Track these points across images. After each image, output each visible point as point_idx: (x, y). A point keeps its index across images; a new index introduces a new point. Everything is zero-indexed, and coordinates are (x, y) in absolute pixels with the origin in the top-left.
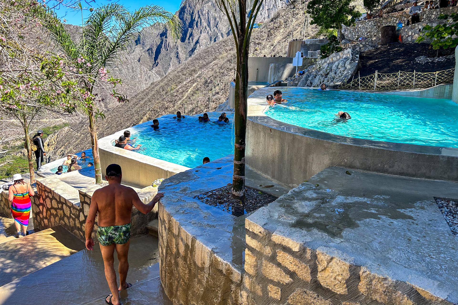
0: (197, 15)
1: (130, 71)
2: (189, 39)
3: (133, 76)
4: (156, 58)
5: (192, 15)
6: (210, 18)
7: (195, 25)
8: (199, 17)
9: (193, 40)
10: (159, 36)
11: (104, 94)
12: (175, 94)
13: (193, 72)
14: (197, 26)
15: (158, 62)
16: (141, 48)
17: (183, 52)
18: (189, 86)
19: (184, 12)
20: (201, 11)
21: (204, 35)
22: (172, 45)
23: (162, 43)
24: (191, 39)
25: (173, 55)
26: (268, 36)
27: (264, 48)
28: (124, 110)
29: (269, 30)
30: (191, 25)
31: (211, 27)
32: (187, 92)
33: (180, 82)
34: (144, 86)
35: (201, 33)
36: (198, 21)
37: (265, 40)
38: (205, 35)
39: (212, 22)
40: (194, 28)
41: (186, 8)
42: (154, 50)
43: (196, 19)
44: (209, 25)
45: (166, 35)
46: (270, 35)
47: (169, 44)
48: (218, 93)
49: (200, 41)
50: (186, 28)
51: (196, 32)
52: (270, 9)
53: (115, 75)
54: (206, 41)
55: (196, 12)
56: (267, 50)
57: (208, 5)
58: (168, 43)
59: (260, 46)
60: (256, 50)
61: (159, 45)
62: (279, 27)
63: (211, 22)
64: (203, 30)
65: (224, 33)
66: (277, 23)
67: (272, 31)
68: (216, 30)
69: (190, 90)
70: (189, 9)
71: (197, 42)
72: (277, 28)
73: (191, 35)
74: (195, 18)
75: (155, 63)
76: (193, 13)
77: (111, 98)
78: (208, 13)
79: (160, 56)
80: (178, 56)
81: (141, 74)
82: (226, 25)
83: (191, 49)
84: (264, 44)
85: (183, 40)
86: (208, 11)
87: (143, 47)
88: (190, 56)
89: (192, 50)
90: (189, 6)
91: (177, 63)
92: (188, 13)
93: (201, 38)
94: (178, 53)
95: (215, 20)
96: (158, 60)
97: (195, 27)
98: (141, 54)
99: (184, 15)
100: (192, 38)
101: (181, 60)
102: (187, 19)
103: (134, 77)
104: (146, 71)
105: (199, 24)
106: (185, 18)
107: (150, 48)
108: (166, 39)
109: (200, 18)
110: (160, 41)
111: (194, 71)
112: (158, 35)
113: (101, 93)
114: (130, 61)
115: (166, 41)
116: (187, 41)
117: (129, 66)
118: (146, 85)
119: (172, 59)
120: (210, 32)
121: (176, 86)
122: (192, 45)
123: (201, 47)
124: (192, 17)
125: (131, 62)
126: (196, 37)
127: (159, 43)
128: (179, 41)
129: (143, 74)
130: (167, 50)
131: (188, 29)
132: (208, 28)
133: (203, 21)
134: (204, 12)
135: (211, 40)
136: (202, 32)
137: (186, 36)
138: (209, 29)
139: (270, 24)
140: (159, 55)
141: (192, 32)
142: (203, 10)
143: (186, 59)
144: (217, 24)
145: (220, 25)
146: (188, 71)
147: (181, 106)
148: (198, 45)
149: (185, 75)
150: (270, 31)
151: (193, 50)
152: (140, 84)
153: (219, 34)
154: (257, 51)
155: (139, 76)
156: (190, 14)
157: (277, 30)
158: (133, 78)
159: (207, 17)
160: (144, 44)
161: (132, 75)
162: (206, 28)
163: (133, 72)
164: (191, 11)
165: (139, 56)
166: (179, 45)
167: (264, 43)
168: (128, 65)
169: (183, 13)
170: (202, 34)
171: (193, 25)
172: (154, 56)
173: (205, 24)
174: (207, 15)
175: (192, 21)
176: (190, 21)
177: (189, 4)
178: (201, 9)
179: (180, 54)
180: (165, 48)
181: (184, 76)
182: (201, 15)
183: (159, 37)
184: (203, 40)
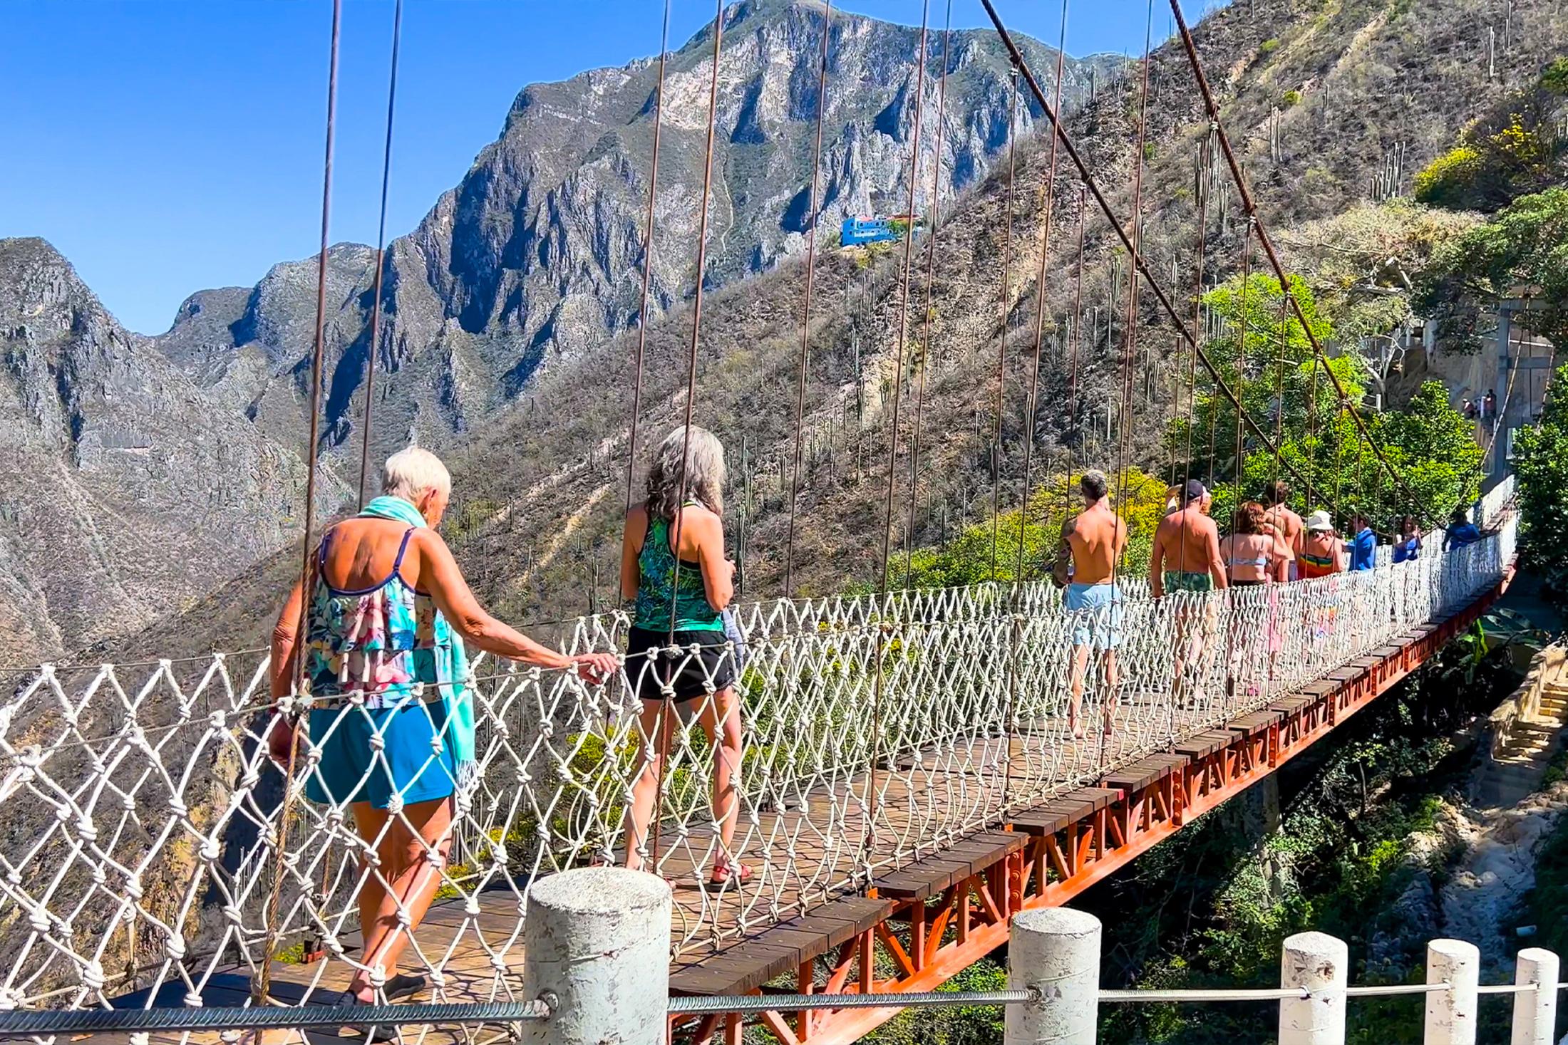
0: (544, 209)
1: (210, 461)
2: (504, 317)
3: (219, 490)
4: (337, 406)
5: (518, 210)
6: (605, 226)
7: (534, 254)
8: (555, 219)
9: (523, 325)
10: (355, 305)
11: (62, 575)
12: (495, 542)
13: (578, 442)
14: (544, 262)
15: (346, 425)
16: (262, 362)
17: (472, 375)
18: (567, 503)
19: (483, 195)
20: (564, 194)
21: (574, 302)
22: (417, 344)
23: (367, 334)
24: (512, 317)
25: (424, 390)
26: (978, 255)
27: (962, 308)
28: (194, 641)
29: (981, 228)
30: (515, 255)
31: (612, 265)
32: (558, 530)
33: (512, 491)
34: (277, 534)
35: (563, 294)
36: (548, 237)
37: (964, 276)
38: (582, 302)
39: (617, 246)
40: (532, 269)
41: (491, 176)
42: (329, 366)
43: (541, 227)
44: (601, 257)
45: (393, 297)
46: (984, 250)
47: (403, 340)
48: (779, 507)
49: (560, 326)
50: (488, 270)
51: (538, 287)
52: (882, 193)
53: (129, 486)
54: (586, 328)
55: (536, 198)
56: (980, 319)
57: (594, 169)
58: (397, 335)
59: (940, 303)
60: (924, 319)
61: (354, 344)
62: (1027, 216)
63: (611, 244)
64: (573, 279)
65: (672, 295)
66: (1018, 198)
67: (996, 235)
68: (636, 279)
69: (572, 522)
70: (505, 181)
71: (546, 332)
72: (1016, 218)
73: (516, 300)
74: (534, 223)
75: (334, 426)
76: (523, 201)
77: (100, 598)
78: (597, 206)
79: (357, 398)
80: (447, 393)
81: (262, 478)
82: (681, 261)
83: (513, 364)
84: (960, 290)
85: (473, 321)
86: (599, 194)
87: (269, 357)
88: (510, 394)
89: (521, 365)
90: (507, 170)
91: (445, 428)
92: (502, 203)
93: (563, 315)
94: (447, 381)
95: (631, 236)
96: (349, 417)
97: (536, 263)
98: (258, 389)
99: (480, 208)
100: (519, 317)
101: (464, 413)
102: (494, 229)
103: (224, 493)
104: (286, 463)
105: (554, 250)
106: (484, 223)
107: (307, 356)
108: (391, 316)
109: (559, 223)
110: (359, 325)
111: (584, 434)
112: (349, 299)
113: (48, 570)
114: (208, 416)
115: (392, 324)
116: (493, 325)
117: (200, 438)
118: (288, 532)
119: (421, 408)
120: (606, 289)
121: (489, 506)
122: (520, 346)
123: (565, 355)
124: (519, 214)
125: (214, 420)
126: (539, 307)
127: (356, 334)
128: (453, 323)
129: (274, 477)
130: (396, 367)
131: (499, 274)
132: (598, 272)
133: (572, 237)
134: (579, 199)
135: (611, 324)
136: (569, 290)
137: (490, 305)
138: (603, 276)
139: (981, 202)
140: (355, 392)
141: (520, 288)
142: (575, 189)
143: (490, 407)
144: (641, 255)
145: (654, 259)
146: (547, 439)
147: (535, 597)
148: (550, 347)
149: (535, 454)
150: (985, 232)
151: (522, 372)
152: (257, 525)
153: (649, 298)
154: (931, 326)
155: (251, 490)
156: (508, 203)
157: (1022, 228)
158: (221, 497)
159: (592, 220)
160: (275, 342)
161: (215, 485)
162: (586, 270)
163: (223, 470)
164: (518, 194)
165: (246, 398)
166: (454, 345)
167: (960, 286)
168: (198, 432)
169: (475, 200)
170: (570, 296)
171: (523, 254)
172: (327, 397)
173: (582, 252)
174: (591, 210)
175: (522, 235)
176: (509, 236)
177: (506, 161)
178: (564, 185)
179: (461, 387)
180: (384, 359)
181: (529, 463)
182: (562, 209)
183: (357, 306)
184: (571, 323)
